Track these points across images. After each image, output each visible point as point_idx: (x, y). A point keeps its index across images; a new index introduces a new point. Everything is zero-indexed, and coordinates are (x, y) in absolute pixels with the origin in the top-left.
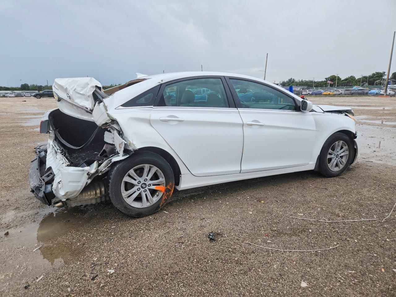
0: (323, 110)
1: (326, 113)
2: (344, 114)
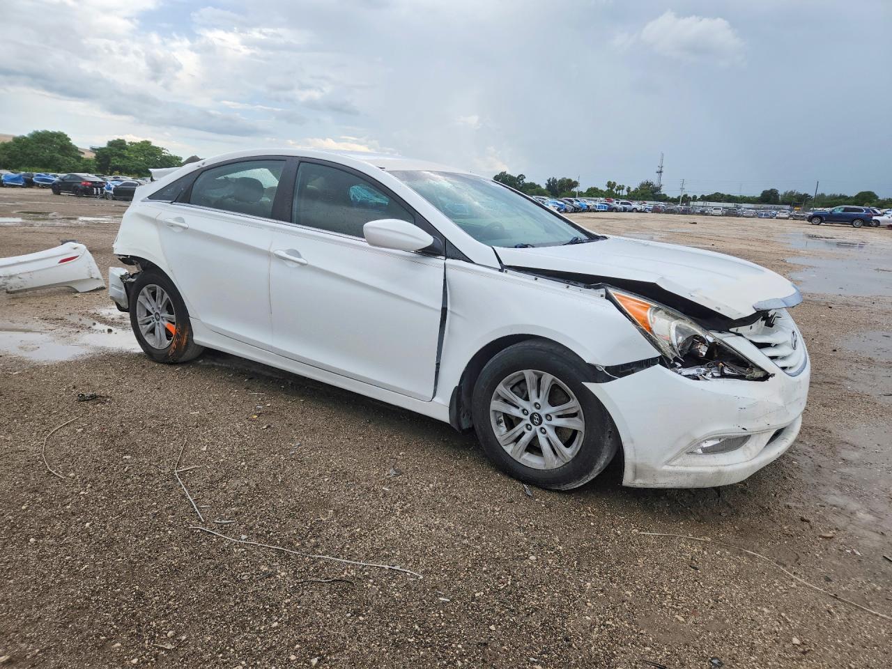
0: (500, 261)
1: (511, 275)
2: (602, 291)
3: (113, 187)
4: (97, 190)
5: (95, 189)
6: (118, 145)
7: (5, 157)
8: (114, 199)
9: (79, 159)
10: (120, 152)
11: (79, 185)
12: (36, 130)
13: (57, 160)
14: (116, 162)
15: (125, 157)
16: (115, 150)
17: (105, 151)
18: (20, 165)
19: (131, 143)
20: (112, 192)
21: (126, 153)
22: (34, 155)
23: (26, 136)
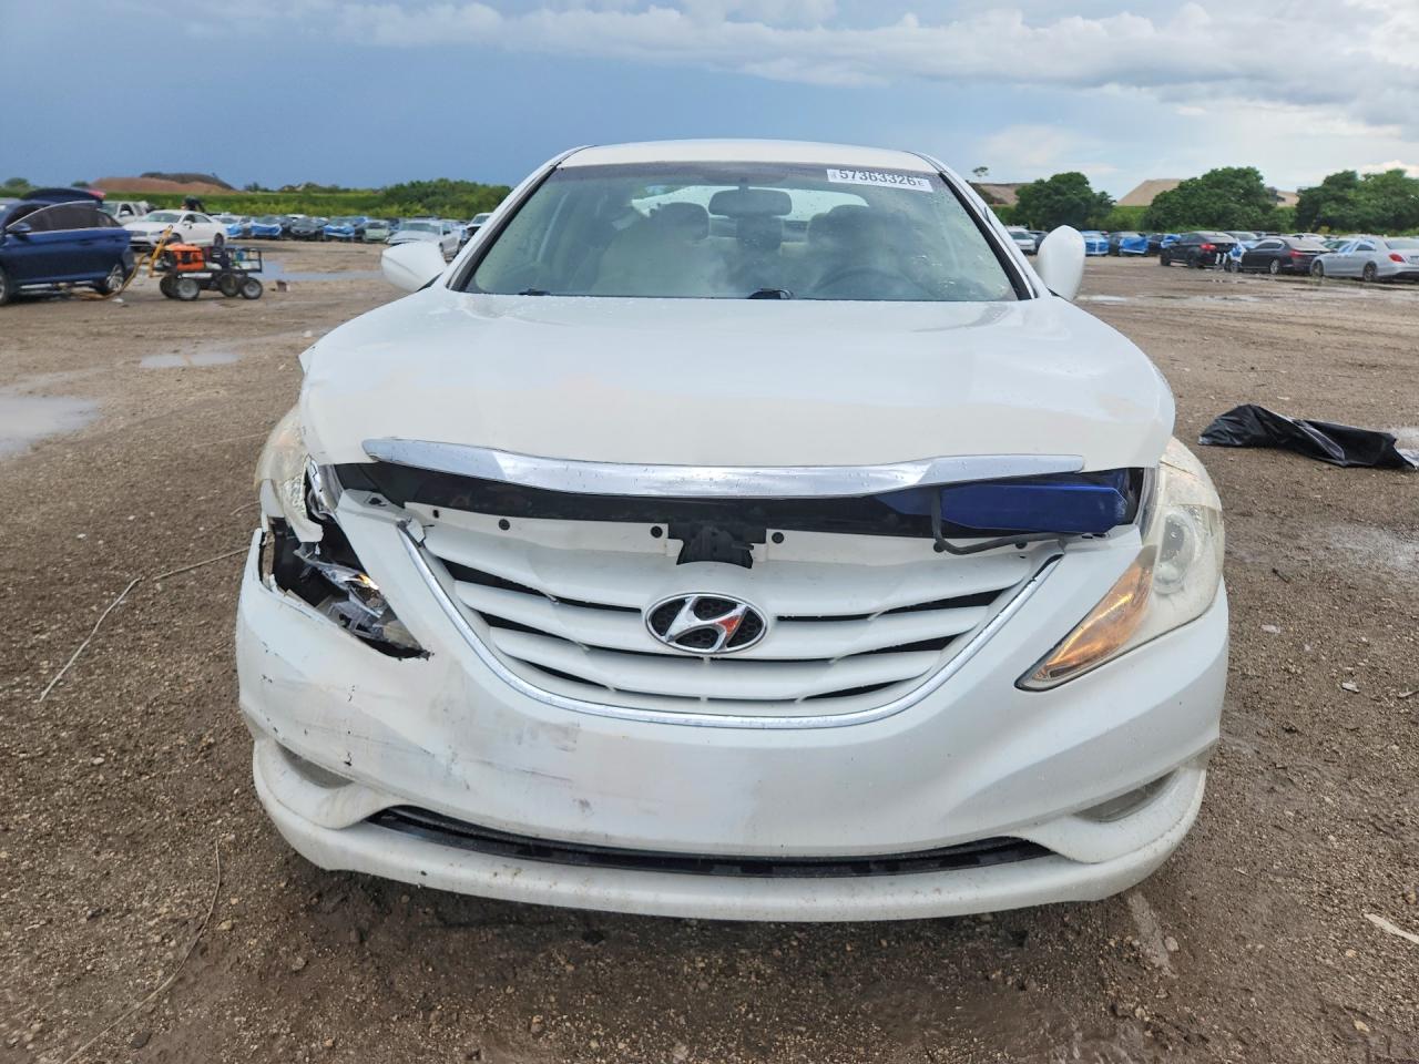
3: (1243, 251)
4: (1222, 257)
5: (1219, 255)
6: (1344, 181)
7: (1161, 212)
8: (1240, 271)
9: (1267, 209)
10: (1340, 194)
11: (1197, 249)
12: (1214, 168)
13: (1233, 214)
14: (1329, 210)
15: (1348, 201)
16: (1335, 191)
17: (1316, 192)
18: (1177, 224)
19: (1367, 176)
20: (1239, 259)
21: (1351, 194)
22: (1201, 207)
23: (1199, 178)
